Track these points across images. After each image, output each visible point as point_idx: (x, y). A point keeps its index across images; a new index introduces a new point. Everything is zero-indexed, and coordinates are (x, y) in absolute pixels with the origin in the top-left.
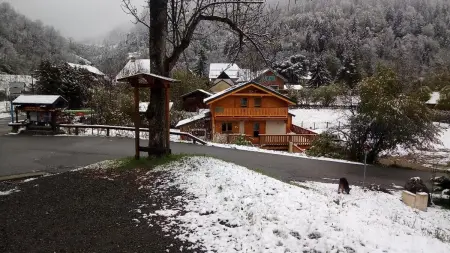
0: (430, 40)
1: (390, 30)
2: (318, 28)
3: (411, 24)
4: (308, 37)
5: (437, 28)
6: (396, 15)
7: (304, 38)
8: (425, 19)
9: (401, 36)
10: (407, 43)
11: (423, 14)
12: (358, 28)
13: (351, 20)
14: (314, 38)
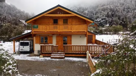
2: (111, 10)
4: (108, 13)
13: (123, 7)
14: (110, 13)
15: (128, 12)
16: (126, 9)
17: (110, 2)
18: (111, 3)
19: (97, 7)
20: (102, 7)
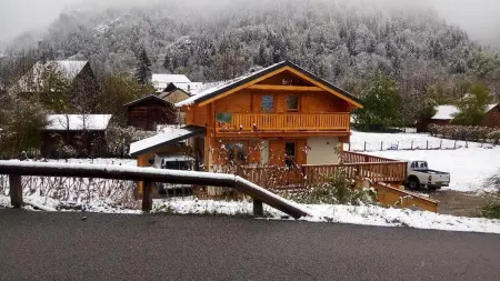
0: (383, 59)
1: (344, 47)
2: (271, 41)
3: (364, 42)
4: (262, 51)
5: (388, 47)
6: (348, 32)
7: (257, 51)
8: (377, 38)
9: (355, 54)
10: (362, 61)
11: (375, 32)
12: (313, 43)
13: (305, 35)
14: (268, 51)
15: (320, 52)
16: (315, 41)
17: (266, 14)
18: (269, 17)
19: (224, 24)
20: (241, 26)
